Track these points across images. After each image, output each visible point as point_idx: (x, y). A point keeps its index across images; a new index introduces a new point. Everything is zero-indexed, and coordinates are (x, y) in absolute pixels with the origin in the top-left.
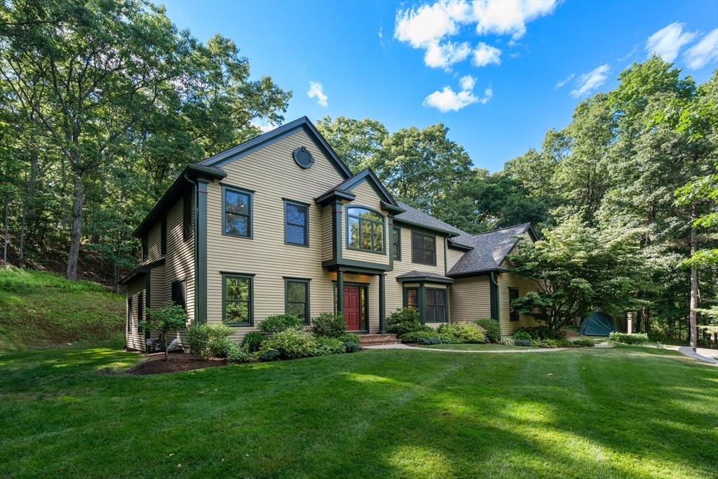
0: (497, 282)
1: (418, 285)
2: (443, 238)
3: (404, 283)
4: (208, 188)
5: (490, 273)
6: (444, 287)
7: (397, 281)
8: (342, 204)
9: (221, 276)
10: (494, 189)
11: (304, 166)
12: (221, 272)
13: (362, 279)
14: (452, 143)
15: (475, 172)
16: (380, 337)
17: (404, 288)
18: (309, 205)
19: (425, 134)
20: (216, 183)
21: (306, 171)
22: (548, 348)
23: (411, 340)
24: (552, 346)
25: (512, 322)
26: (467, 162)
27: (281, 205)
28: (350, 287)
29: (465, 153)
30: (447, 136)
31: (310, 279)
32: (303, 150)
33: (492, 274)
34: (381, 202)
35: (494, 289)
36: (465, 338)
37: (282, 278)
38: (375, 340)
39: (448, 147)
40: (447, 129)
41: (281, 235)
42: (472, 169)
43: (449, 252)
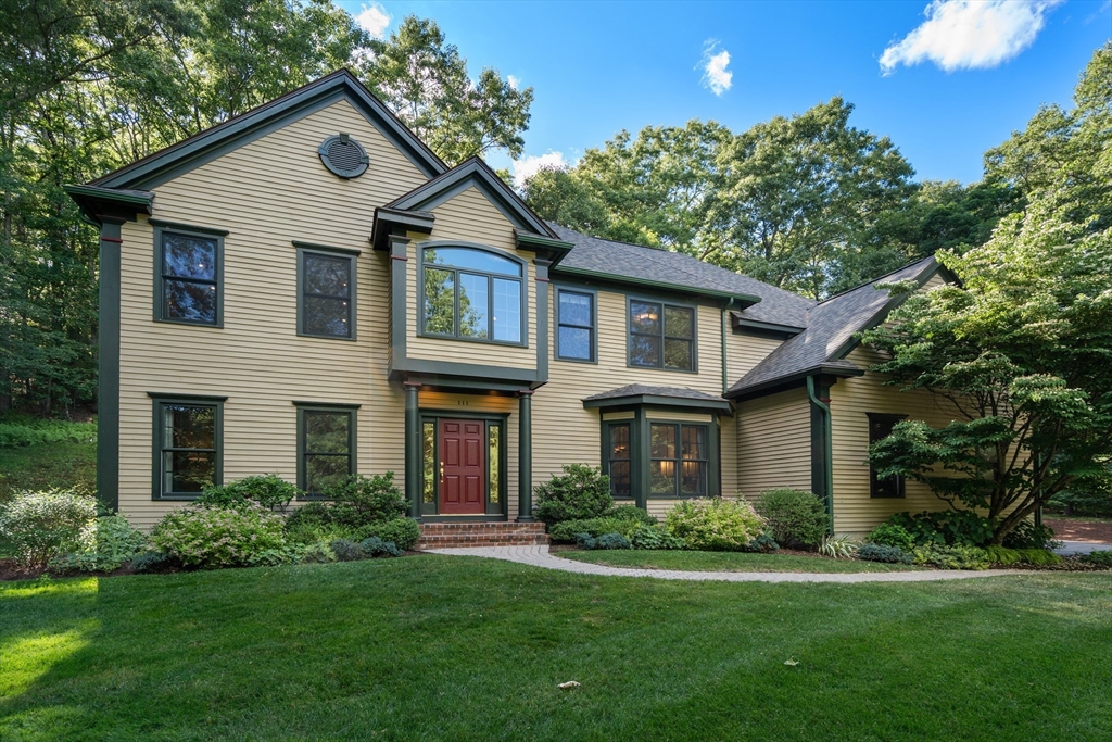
0: (828, 401)
1: (631, 415)
2: (718, 311)
3: (603, 410)
4: (122, 231)
5: (805, 380)
6: (707, 419)
7: (585, 408)
8: (407, 242)
9: (150, 401)
10: (948, 214)
11: (344, 174)
12: (151, 395)
13: (493, 404)
14: (862, 134)
15: (915, 187)
16: (499, 527)
17: (602, 423)
18: (357, 253)
19: (797, 125)
20: (140, 221)
21: (350, 183)
22: (953, 568)
23: (566, 537)
24: (968, 565)
25: (877, 501)
26: (899, 169)
27: (291, 256)
28: (462, 423)
29: (895, 153)
30: (849, 124)
31: (358, 407)
32: (344, 140)
33: (810, 381)
34: (514, 232)
35: (820, 418)
36: (701, 534)
37: (290, 404)
38: (472, 535)
39: (851, 145)
40: (850, 107)
41: (290, 317)
42: (909, 181)
43: (734, 341)
